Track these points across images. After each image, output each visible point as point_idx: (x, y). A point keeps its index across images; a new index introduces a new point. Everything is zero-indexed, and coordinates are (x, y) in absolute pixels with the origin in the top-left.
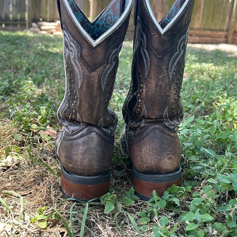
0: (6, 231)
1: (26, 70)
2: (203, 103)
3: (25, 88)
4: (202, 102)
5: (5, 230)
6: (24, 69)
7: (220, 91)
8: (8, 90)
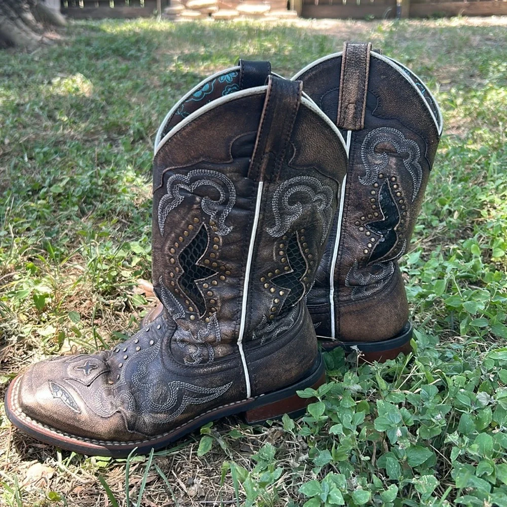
0: (45, 478)
1: (135, 135)
2: (456, 215)
3: (120, 186)
4: (455, 211)
5: (43, 476)
6: (131, 132)
7: (502, 183)
8: (90, 195)
